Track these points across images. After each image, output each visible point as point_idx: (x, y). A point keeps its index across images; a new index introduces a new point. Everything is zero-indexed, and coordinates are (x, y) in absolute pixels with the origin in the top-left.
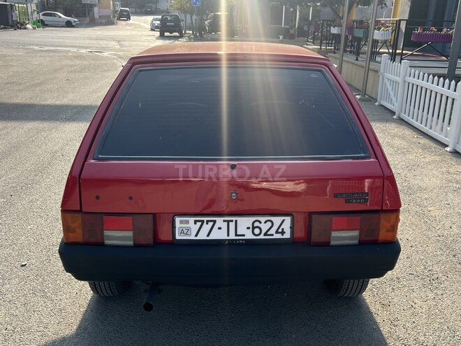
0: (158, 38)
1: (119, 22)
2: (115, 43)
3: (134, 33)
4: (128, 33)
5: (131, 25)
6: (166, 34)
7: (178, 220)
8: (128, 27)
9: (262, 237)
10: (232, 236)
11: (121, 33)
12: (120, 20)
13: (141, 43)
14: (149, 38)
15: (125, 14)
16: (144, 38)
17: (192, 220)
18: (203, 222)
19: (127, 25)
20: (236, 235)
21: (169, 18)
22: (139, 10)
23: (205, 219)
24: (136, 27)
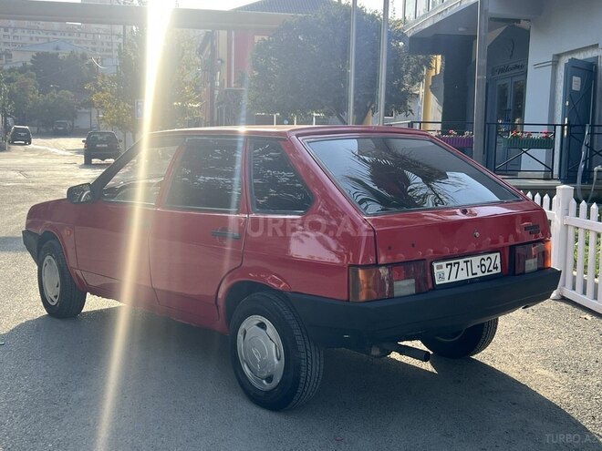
0: (82, 167)
1: (13, 147)
2: (16, 174)
3: (42, 161)
4: (33, 161)
5: (33, 151)
6: (94, 161)
7: (435, 265)
8: (28, 154)
9: (486, 274)
10: (471, 276)
11: (19, 161)
12: (13, 144)
13: (58, 173)
14: (68, 167)
15: (23, 134)
16: (59, 167)
17: (444, 264)
18: (451, 264)
19: (26, 150)
20: (473, 274)
21: (99, 138)
22: (43, 130)
23: (453, 262)
24: (42, 153)
